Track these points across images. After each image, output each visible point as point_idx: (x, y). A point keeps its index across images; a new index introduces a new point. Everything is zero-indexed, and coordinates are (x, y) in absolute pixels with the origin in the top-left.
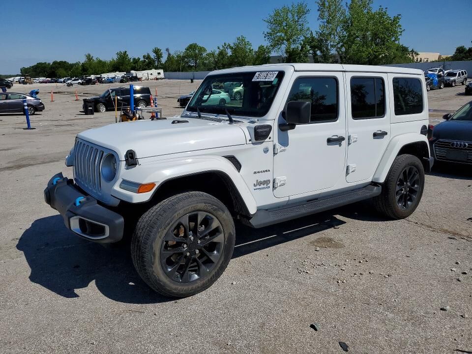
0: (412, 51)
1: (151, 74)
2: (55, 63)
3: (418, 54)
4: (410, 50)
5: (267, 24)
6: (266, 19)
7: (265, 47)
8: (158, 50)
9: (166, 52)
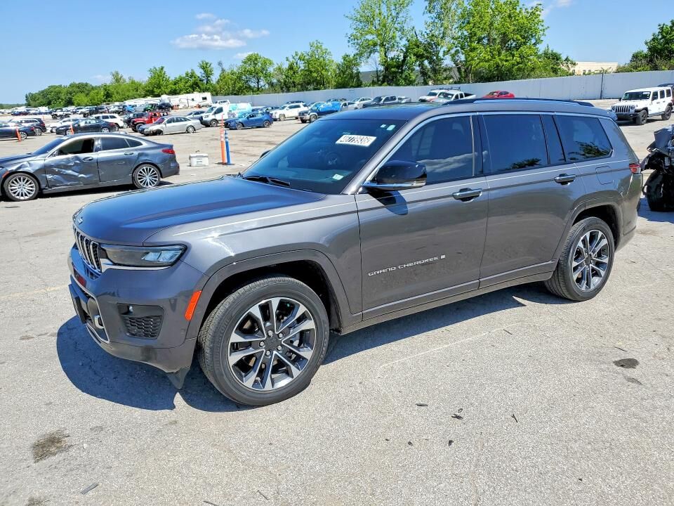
0: (567, 59)
1: (193, 100)
2: (72, 86)
3: (574, 64)
4: (563, 58)
5: (351, 22)
6: (349, 15)
7: (351, 57)
8: (207, 64)
9: (218, 66)
